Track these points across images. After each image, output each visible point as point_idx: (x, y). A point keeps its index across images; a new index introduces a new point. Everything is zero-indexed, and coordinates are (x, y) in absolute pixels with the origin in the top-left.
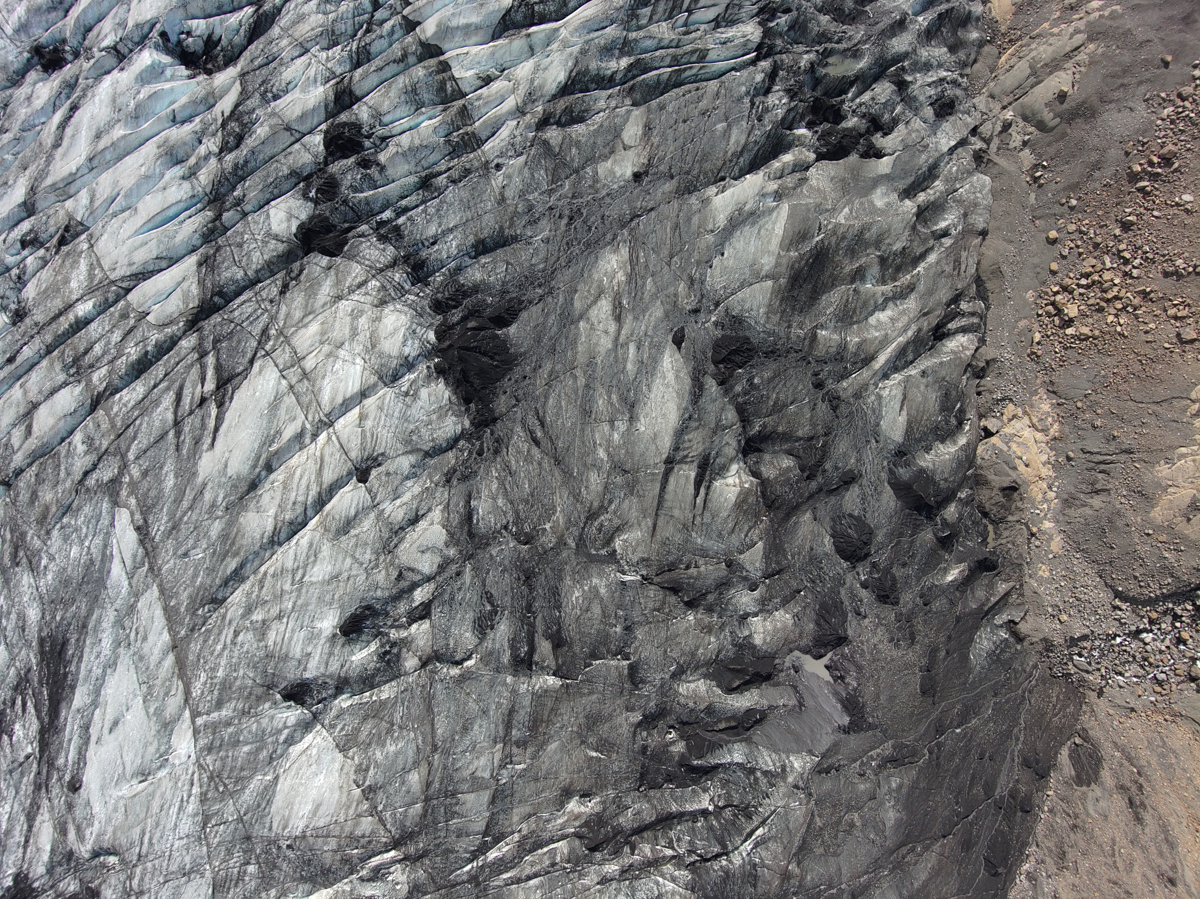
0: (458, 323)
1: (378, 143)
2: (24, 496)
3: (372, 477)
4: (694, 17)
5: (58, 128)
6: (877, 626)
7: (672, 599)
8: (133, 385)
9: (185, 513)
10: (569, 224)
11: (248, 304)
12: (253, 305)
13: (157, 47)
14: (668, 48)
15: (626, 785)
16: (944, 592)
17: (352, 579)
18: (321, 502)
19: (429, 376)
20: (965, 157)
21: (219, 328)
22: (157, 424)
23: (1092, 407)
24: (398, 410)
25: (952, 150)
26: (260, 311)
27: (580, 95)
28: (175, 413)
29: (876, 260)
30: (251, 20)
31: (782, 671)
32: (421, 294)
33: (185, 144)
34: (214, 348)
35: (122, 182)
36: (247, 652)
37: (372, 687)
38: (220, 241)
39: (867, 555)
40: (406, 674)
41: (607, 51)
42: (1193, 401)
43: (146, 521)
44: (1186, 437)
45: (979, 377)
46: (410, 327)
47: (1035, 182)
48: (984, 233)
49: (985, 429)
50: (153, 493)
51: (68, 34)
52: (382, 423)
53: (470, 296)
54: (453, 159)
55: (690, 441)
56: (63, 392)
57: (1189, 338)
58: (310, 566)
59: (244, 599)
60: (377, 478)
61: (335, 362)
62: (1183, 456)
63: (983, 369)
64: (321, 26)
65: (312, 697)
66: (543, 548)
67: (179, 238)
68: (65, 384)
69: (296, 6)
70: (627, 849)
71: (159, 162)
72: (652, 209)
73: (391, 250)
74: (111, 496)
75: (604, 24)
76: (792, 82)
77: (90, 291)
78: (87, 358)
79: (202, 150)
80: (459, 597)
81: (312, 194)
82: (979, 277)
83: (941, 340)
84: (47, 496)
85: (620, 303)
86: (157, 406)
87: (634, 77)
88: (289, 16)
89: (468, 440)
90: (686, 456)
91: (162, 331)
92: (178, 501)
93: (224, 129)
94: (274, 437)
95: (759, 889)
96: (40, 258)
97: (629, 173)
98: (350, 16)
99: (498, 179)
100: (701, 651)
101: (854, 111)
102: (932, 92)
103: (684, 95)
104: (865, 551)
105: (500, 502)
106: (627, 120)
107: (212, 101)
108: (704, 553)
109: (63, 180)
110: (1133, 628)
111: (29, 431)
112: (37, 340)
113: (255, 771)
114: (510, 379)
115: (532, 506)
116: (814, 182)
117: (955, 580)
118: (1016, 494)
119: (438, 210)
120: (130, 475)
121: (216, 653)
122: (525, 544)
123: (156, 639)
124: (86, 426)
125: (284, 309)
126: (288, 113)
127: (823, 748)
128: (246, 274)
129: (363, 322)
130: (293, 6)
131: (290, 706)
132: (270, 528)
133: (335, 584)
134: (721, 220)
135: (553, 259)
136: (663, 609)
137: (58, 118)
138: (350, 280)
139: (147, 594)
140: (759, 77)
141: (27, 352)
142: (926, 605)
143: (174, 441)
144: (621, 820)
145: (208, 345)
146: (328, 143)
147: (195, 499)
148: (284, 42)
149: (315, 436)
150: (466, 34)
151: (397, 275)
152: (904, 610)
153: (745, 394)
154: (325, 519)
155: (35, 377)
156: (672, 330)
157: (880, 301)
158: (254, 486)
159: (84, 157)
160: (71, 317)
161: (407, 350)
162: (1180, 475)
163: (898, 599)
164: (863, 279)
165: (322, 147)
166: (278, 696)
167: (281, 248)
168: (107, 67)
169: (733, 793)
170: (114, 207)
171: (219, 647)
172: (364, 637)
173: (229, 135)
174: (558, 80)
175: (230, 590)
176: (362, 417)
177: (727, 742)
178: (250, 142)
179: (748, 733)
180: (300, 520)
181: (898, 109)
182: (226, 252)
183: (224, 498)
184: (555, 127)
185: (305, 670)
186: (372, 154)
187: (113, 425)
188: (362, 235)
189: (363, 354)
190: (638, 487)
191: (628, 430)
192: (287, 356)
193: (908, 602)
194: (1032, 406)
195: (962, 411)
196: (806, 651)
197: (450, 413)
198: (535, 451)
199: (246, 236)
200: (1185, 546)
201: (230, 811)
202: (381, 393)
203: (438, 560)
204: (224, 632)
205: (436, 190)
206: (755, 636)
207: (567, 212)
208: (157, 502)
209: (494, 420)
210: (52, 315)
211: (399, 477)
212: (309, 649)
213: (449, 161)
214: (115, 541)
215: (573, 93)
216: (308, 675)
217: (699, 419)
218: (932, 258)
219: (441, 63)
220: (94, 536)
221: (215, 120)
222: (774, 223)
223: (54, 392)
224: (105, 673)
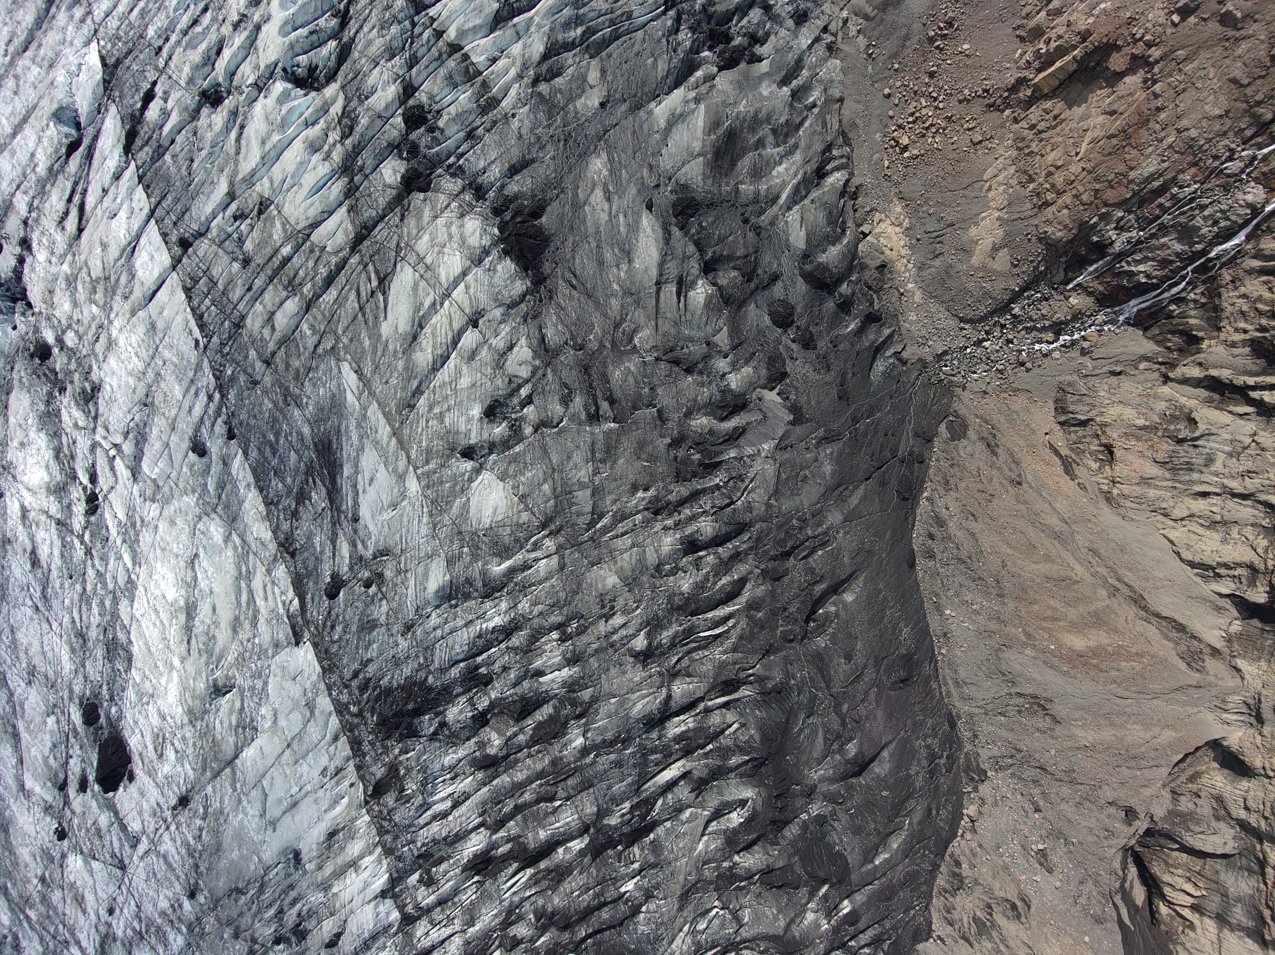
1: (436, 115)
2: (281, 367)
5: (236, 142)
7: (676, 369)
8: (328, 291)
9: (381, 359)
10: (565, 145)
11: (383, 231)
12: (387, 231)
13: (282, 80)
14: (605, 15)
15: (669, 480)
16: (846, 338)
17: (483, 385)
18: (455, 342)
19: (500, 257)
20: (820, 50)
21: (371, 248)
22: (350, 311)
25: (810, 47)
26: (392, 233)
27: (555, 58)
28: (359, 303)
29: (770, 132)
30: (337, 49)
32: (484, 206)
33: (318, 138)
34: (371, 260)
35: (287, 170)
36: (436, 431)
37: (509, 449)
38: (357, 195)
39: (792, 323)
41: (567, 25)
42: (986, 181)
43: (359, 367)
44: (984, 206)
45: (853, 199)
46: (482, 228)
47: (869, 57)
48: (841, 100)
49: (862, 233)
50: (359, 350)
51: (221, 80)
52: (479, 290)
53: (514, 202)
54: (484, 116)
55: (668, 268)
56: (287, 302)
57: (978, 141)
59: (426, 403)
60: (483, 324)
61: (443, 256)
62: (983, 219)
63: (855, 193)
64: (382, 46)
67: (332, 197)
68: (288, 298)
69: (365, 36)
70: (676, 512)
71: (306, 153)
72: (616, 125)
73: (460, 182)
74: (334, 356)
75: (561, 8)
76: (692, 21)
77: (287, 239)
78: (296, 280)
79: (330, 140)
80: (548, 388)
81: (405, 156)
82: (843, 131)
83: (823, 178)
84: (295, 364)
85: (608, 190)
86: (347, 301)
87: (587, 39)
88: (362, 42)
89: (532, 294)
90: (668, 279)
91: (337, 256)
92: (375, 353)
93: (340, 124)
96: (248, 225)
97: (597, 104)
98: (399, 35)
99: (515, 124)
101: (738, 33)
102: (790, 9)
103: (622, 45)
105: (560, 327)
106: (589, 68)
107: (327, 107)
108: (691, 340)
109: (249, 174)
110: (976, 340)
111: (273, 329)
112: (262, 274)
113: (455, 497)
114: (549, 252)
116: (719, 87)
117: (853, 330)
118: (886, 270)
119: (482, 151)
120: (342, 342)
121: (419, 433)
122: (580, 351)
123: (383, 430)
124: (308, 320)
125: (405, 229)
126: (377, 107)
127: (780, 433)
128: (378, 212)
130: (362, 36)
131: (466, 460)
132: (430, 360)
133: (475, 389)
134: (662, 123)
135: (560, 169)
136: (672, 375)
137: (233, 136)
138: (439, 205)
139: (371, 407)
140: (669, 23)
141: (258, 283)
143: (363, 319)
144: (670, 498)
145: (367, 259)
146: (406, 122)
147: (384, 351)
148: (363, 61)
150: (474, 33)
151: (467, 197)
153: (698, 234)
154: (460, 352)
155: (267, 296)
156: (644, 201)
157: (778, 159)
158: (415, 337)
159: (257, 158)
160: (279, 257)
161: (484, 243)
162: (984, 231)
164: (763, 146)
165: (403, 125)
166: (458, 455)
167: (394, 192)
168: (255, 97)
169: (732, 473)
170: (285, 187)
171: (420, 430)
172: (498, 420)
173: (344, 127)
174: (540, 52)
175: (417, 399)
177: (725, 448)
178: (358, 130)
179: (737, 441)
181: (768, 25)
182: (362, 202)
183: (400, 347)
184: (543, 82)
186: (434, 122)
187: (324, 316)
188: (440, 175)
189: (459, 249)
191: (629, 269)
194: (890, 211)
195: (844, 223)
197: (517, 278)
199: (372, 190)
200: (995, 276)
201: (446, 520)
203: (530, 368)
204: (421, 421)
205: (478, 139)
207: (562, 137)
208: (363, 355)
209: (545, 279)
210: (267, 257)
213: (481, 118)
214: (344, 381)
215: (550, 58)
216: (471, 442)
217: (672, 254)
218: (807, 123)
219: (463, 55)
220: (331, 380)
221: (333, 120)
222: (697, 119)
223: (282, 303)
224: (358, 455)
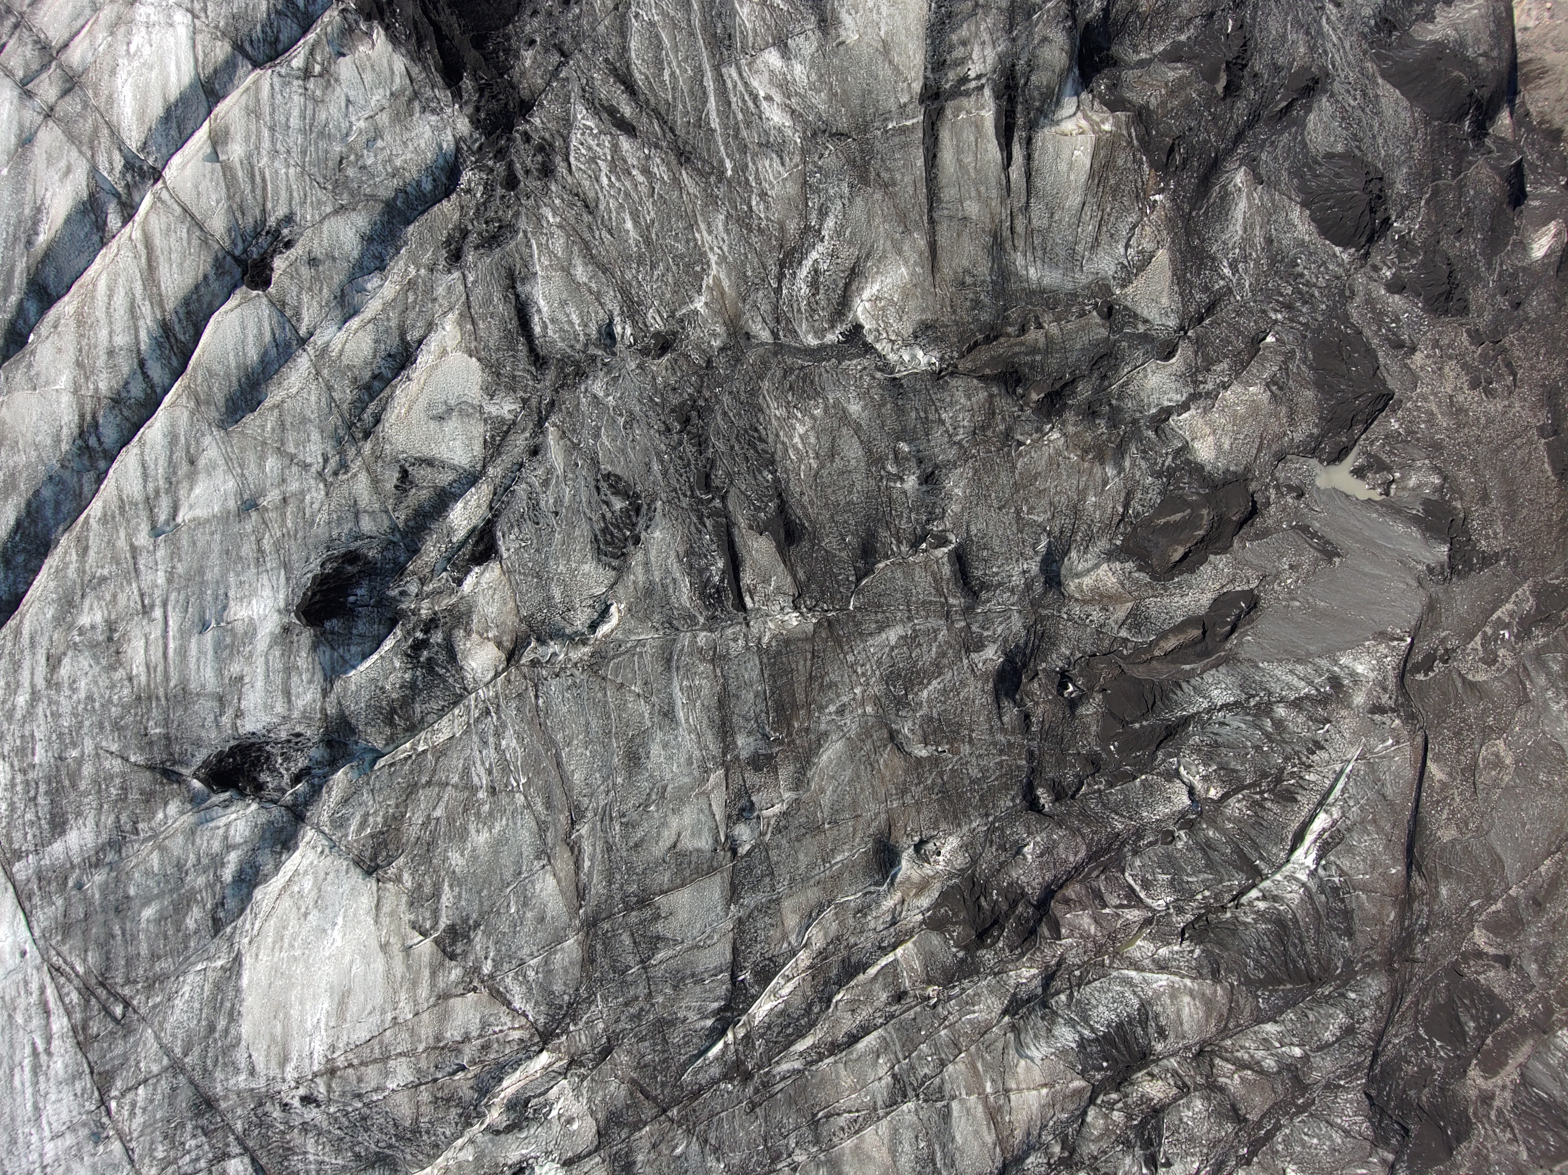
3: (277, 273)
6: (1441, 363)
7: (1007, 402)
15: (1005, 805)
19: (350, 30)
24: (296, 112)
31: (1269, 503)
36: (91, 699)
40: (479, 685)
55: (964, 43)
58: (184, 486)
61: (130, 34)
65: (275, 774)
66: (702, 353)
70: (1045, 931)
80: (547, 501)
89: (478, 164)
90: (964, 81)
94: (35, 222)
95: (1358, 935)
100: (1091, 500)
104: (1380, 215)
105: (581, 272)
108: (1048, 298)
113: (185, 956)
115: (654, 268)
131: (231, 801)
132: (69, 418)
142: (1515, 309)
144: (1015, 873)
149: (127, 208)
152: (1481, 323)
163: (1467, 303)
166: (196, 785)
169: (1233, 764)
172: (362, 628)
176: (219, 149)
177: (1188, 677)
179: (1228, 646)
180: (137, 395)
185: (240, 715)
190: (877, 165)
191: (822, 48)
192: (28, 53)
193: (1484, 307)
196: (1310, 452)
198: (629, 145)
201: (149, 1056)
202: (249, 81)
203: (478, 430)
206: (1195, 447)
209: (524, 110)
211: (343, 268)
212: (236, 669)
216: (250, 727)
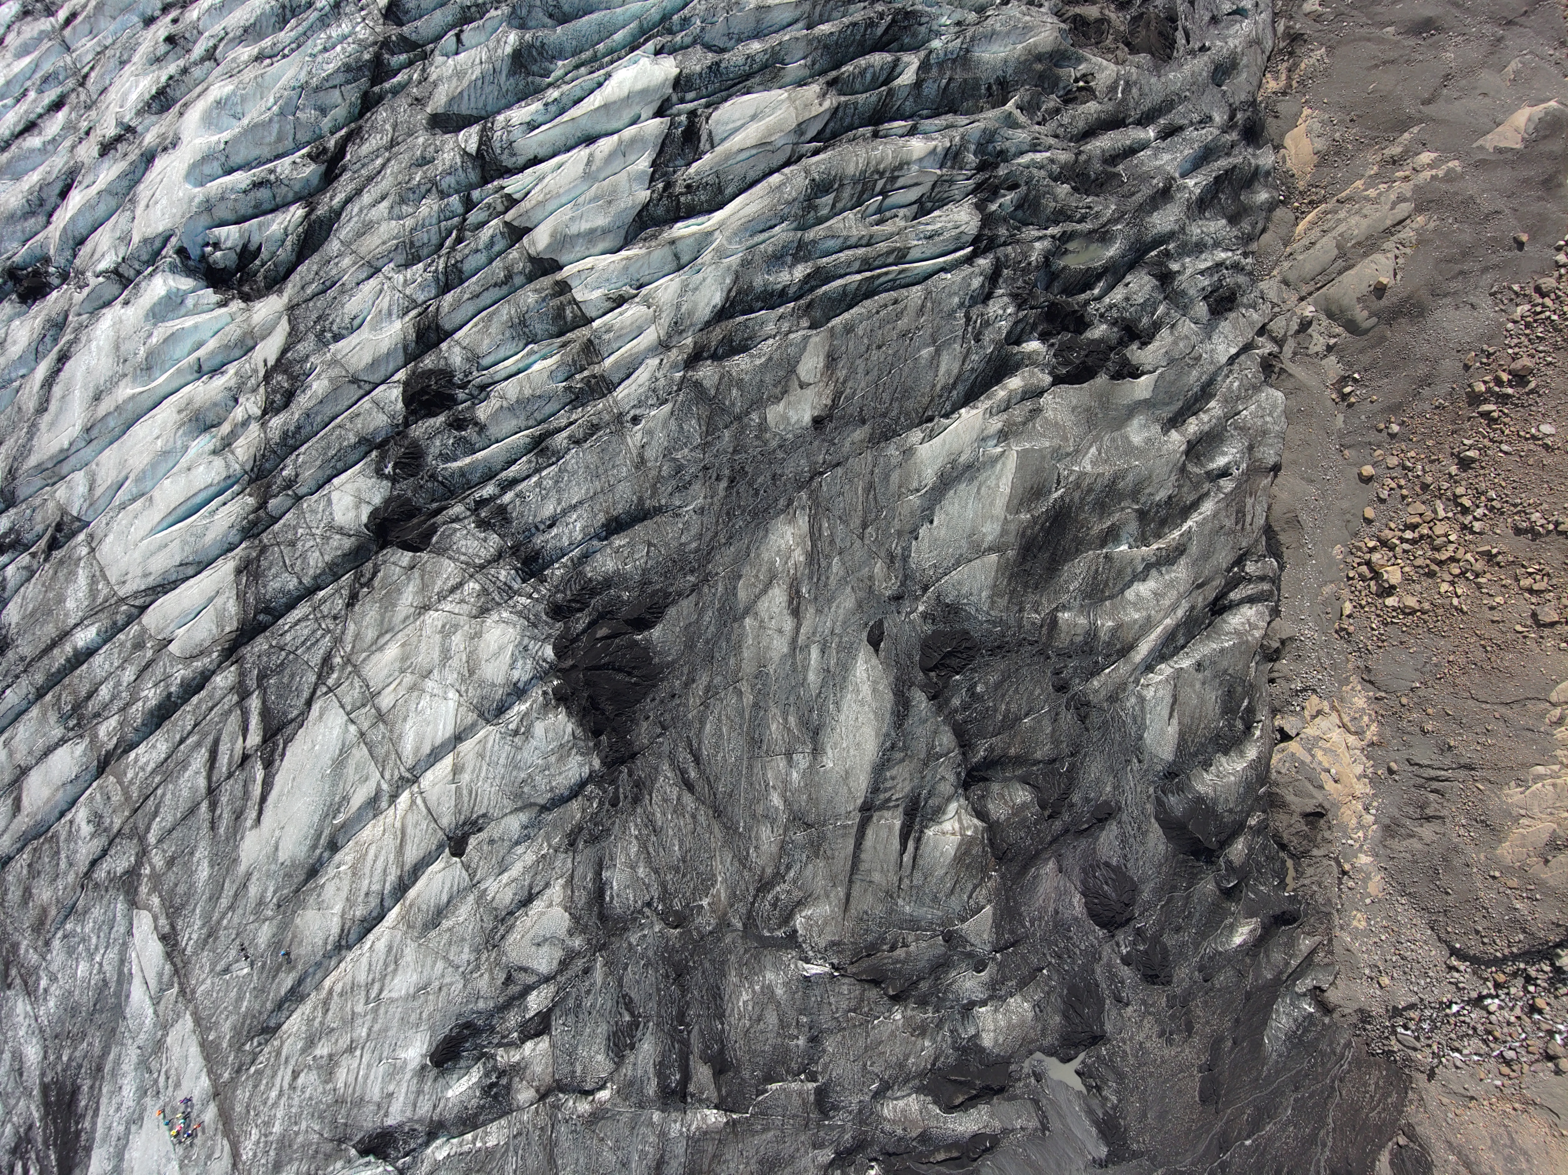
0: (584, 631)
1: (476, 393)
2: (14, 895)
3: (470, 847)
4: (889, 201)
5: (42, 386)
6: (1143, 1016)
7: (873, 993)
8: (152, 739)
9: (224, 914)
10: (729, 488)
11: (304, 624)
12: (311, 624)
13: (173, 269)
14: (856, 247)
16: (1229, 961)
17: (445, 989)
18: (402, 888)
19: (546, 705)
20: (1250, 368)
21: (265, 659)
22: (185, 793)
23: (1421, 704)
24: (504, 755)
25: (1232, 360)
26: (320, 632)
27: (741, 319)
28: (209, 778)
29: (1134, 515)
30: (300, 229)
31: (1019, 1080)
32: (535, 595)
33: (215, 404)
34: (258, 687)
35: (131, 462)
36: (311, 1098)
37: (475, 1127)
38: (266, 538)
39: (1128, 921)
40: (519, 1109)
41: (777, 259)
42: (1554, 705)
43: (173, 927)
44: (1544, 752)
45: (1272, 660)
46: (520, 643)
47: (1343, 400)
48: (1276, 469)
49: (1281, 730)
50: (181, 889)
51: (52, 252)
52: (483, 774)
53: (600, 594)
54: (576, 408)
55: (893, 778)
56: (60, 751)
57: (1548, 620)
58: (389, 978)
59: (304, 1028)
60: (479, 847)
61: (420, 697)
62: (1539, 778)
63: (1277, 650)
64: (395, 238)
65: (397, 1149)
66: (699, 932)
67: (210, 537)
68: (63, 741)
69: (361, 210)
71: (181, 432)
72: (838, 464)
73: (494, 540)
74: (127, 893)
75: (773, 222)
76: (1020, 283)
77: (92, 613)
78: (90, 704)
79: (239, 413)
80: (587, 1003)
81: (389, 470)
82: (1270, 527)
83: (1221, 614)
84: (44, 894)
85: (798, 592)
86: (185, 768)
87: (812, 289)
88: (351, 224)
89: (599, 785)
90: (889, 800)
91: (189, 665)
92: (215, 898)
93: (267, 383)
94: (340, 805)
96: (24, 568)
97: (807, 418)
98: (434, 221)
99: (635, 436)
100: (912, 1060)
101: (1102, 316)
102: (1206, 283)
103: (878, 312)
104: (1127, 915)
105: (642, 871)
106: (805, 347)
107: (250, 343)
108: (914, 924)
109: (51, 458)
110: (1474, 995)
111: (17, 806)
112: (24, 681)
114: (653, 700)
115: (684, 876)
116: (1049, 414)
117: (1245, 942)
118: (1322, 822)
119: (557, 482)
120: (150, 864)
121: (270, 1102)
122: (676, 927)
123: (192, 1085)
124: (91, 798)
125: (352, 627)
126: (353, 361)
128: (301, 582)
129: (457, 640)
130: (356, 210)
131: (369, 1163)
132: (335, 930)
133: (422, 998)
134: (929, 476)
135: (710, 534)
136: (861, 1008)
137: (42, 370)
138: (439, 583)
139: (178, 1026)
140: (976, 283)
141: (12, 696)
142: (1206, 981)
143: (208, 816)
145: (251, 682)
146: (409, 399)
147: (236, 895)
148: (346, 261)
149: (394, 797)
150: (590, 241)
151: (503, 572)
152: (1178, 991)
153: (965, 709)
154: (408, 912)
155: (23, 731)
156: (866, 624)
157: (1140, 568)
158: (313, 872)
159: (78, 427)
160: (68, 649)
161: (516, 675)
162: (1536, 803)
163: (1171, 976)
164: (1117, 541)
165: (400, 405)
166: (353, 1152)
167: (348, 543)
168: (107, 297)
170: (122, 496)
171: (274, 1094)
172: (463, 1063)
173: (274, 392)
174: (713, 303)
175: (286, 1013)
176: (457, 770)
178: (303, 401)
179: (975, 1164)
180: (374, 914)
181: (1161, 309)
182: (273, 553)
183: (275, 892)
184: (709, 362)
185: (386, 1115)
186: (468, 408)
187: (127, 797)
188: (457, 519)
189: (457, 686)
190: (825, 846)
191: (811, 766)
192: (356, 693)
193: (1183, 980)
194: (1342, 700)
195: (1251, 711)
196: (1050, 1052)
197: (574, 751)
198: (688, 799)
199: (300, 531)
200: (1542, 893)
202: (481, 734)
203: (558, 954)
204: (280, 1074)
205: (553, 455)
206: (984, 1035)
207: (727, 472)
208: (188, 901)
209: (633, 756)
210: (42, 646)
211: (507, 844)
212: (391, 1088)
213: (571, 411)
214: (134, 955)
215: (732, 317)
217: (905, 748)
218: (1208, 507)
219: (557, 283)
220: (107, 948)
221: (255, 371)
222: (999, 478)
223: (48, 751)
224: (128, 1129)
